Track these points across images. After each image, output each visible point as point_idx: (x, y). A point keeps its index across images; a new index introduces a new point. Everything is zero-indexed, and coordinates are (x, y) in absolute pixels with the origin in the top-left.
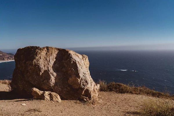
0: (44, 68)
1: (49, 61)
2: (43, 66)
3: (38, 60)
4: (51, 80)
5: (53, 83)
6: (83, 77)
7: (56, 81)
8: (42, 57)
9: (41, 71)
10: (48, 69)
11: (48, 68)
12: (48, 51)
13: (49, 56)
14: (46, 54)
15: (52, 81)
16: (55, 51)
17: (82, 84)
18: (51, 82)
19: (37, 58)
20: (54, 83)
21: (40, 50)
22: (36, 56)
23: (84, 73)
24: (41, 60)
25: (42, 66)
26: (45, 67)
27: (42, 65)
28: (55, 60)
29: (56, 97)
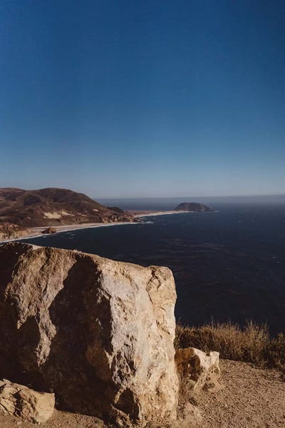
0: (27, 310)
1: (45, 289)
2: (27, 306)
3: (17, 287)
4: (41, 347)
5: (45, 357)
6: (125, 348)
7: (53, 352)
8: (28, 278)
9: (19, 319)
10: (38, 314)
11: (38, 310)
12: (47, 261)
13: (48, 276)
14: (42, 268)
15: (43, 350)
16: (66, 261)
17: (117, 369)
18: (39, 353)
19: (17, 278)
20: (47, 355)
21: (29, 257)
22: (16, 273)
23: (128, 336)
24: (24, 286)
25: (23, 304)
26: (31, 307)
27: (25, 302)
28: (61, 287)
29: (32, 405)
